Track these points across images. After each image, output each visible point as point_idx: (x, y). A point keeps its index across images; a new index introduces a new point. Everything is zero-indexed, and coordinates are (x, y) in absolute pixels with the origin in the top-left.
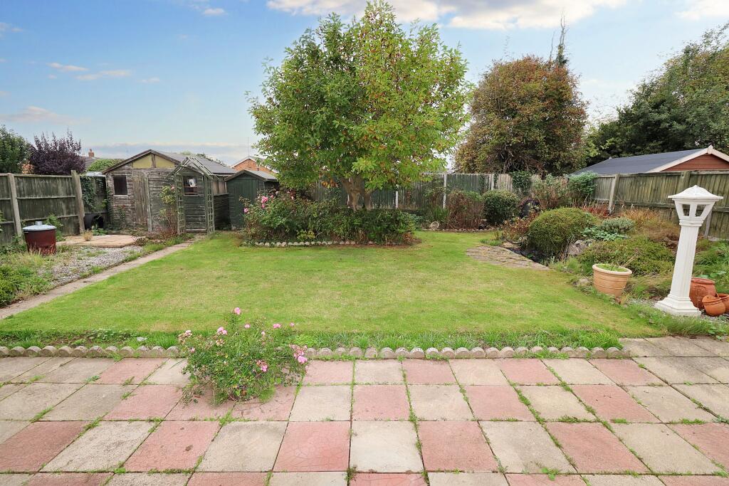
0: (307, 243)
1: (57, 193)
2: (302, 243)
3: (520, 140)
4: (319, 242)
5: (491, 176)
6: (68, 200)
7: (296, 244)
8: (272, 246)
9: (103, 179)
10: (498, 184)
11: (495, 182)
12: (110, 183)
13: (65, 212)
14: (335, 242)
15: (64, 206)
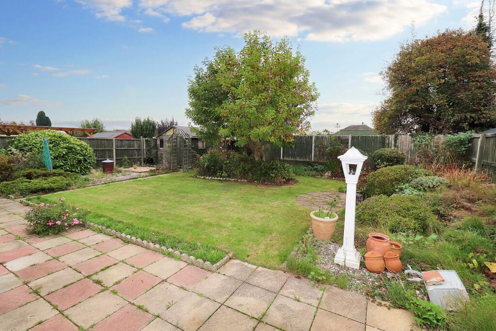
0: (221, 179)
1: (134, 147)
2: (219, 178)
3: (418, 105)
4: (228, 179)
5: (392, 137)
6: (139, 150)
7: (216, 178)
8: (204, 179)
9: (156, 140)
10: (398, 143)
11: (395, 141)
12: (158, 142)
13: (137, 155)
14: (236, 179)
15: (136, 153)
